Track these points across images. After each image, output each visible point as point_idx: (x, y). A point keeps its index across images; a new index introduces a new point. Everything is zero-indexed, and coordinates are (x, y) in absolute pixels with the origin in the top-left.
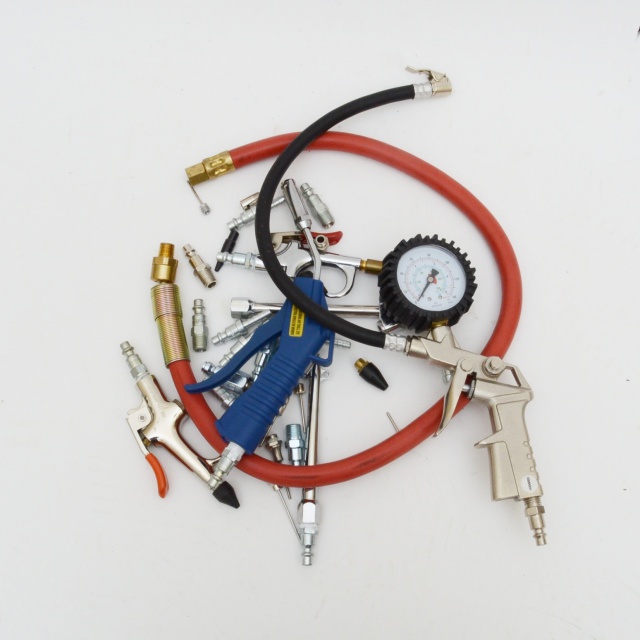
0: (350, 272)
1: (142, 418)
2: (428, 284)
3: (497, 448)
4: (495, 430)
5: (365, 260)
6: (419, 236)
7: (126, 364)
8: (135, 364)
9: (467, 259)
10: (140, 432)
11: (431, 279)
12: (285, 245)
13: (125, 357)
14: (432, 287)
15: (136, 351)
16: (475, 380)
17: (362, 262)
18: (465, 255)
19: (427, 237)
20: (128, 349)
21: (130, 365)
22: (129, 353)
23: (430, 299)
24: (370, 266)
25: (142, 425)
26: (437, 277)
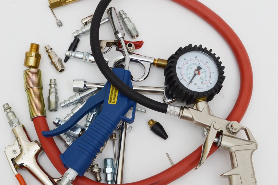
0: (147, 66)
1: (14, 151)
2: (195, 75)
3: (234, 178)
4: (233, 167)
5: (157, 59)
6: (190, 45)
7: (6, 118)
8: (12, 118)
9: (220, 60)
10: (13, 160)
11: (197, 72)
12: (108, 48)
13: (5, 113)
14: (197, 77)
15: (12, 110)
16: (222, 135)
17: (155, 60)
18: (219, 58)
19: (196, 46)
20: (8, 108)
21: (8, 118)
22: (8, 111)
23: (196, 84)
24: (160, 62)
25: (14, 156)
26: (201, 71)
